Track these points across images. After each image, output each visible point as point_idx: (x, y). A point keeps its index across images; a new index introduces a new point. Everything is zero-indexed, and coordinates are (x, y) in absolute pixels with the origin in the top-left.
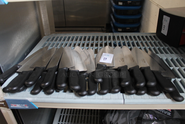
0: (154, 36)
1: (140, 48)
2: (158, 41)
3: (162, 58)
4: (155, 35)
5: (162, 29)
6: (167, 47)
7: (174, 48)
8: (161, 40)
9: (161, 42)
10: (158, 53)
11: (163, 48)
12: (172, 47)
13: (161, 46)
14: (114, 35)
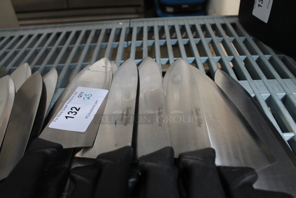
0: (233, 25)
1: (195, 63)
2: (243, 39)
3: (255, 97)
4: (236, 20)
5: (256, 5)
6: (268, 57)
7: (287, 58)
8: (251, 34)
9: (250, 40)
10: (244, 79)
11: (259, 58)
12: (282, 56)
13: (253, 53)
14: (131, 26)
